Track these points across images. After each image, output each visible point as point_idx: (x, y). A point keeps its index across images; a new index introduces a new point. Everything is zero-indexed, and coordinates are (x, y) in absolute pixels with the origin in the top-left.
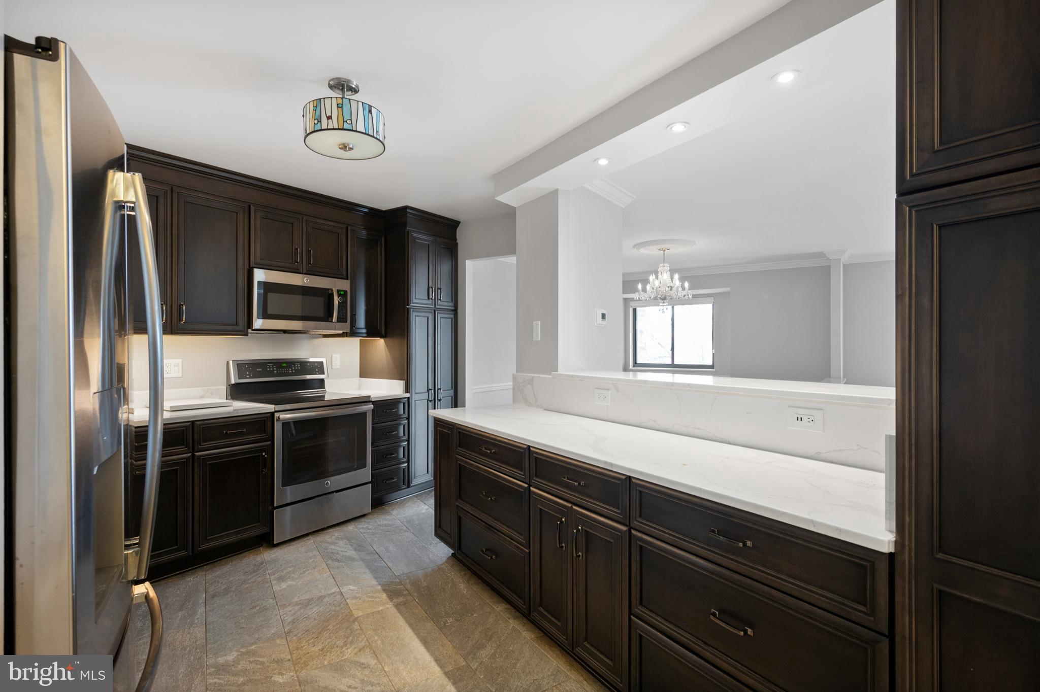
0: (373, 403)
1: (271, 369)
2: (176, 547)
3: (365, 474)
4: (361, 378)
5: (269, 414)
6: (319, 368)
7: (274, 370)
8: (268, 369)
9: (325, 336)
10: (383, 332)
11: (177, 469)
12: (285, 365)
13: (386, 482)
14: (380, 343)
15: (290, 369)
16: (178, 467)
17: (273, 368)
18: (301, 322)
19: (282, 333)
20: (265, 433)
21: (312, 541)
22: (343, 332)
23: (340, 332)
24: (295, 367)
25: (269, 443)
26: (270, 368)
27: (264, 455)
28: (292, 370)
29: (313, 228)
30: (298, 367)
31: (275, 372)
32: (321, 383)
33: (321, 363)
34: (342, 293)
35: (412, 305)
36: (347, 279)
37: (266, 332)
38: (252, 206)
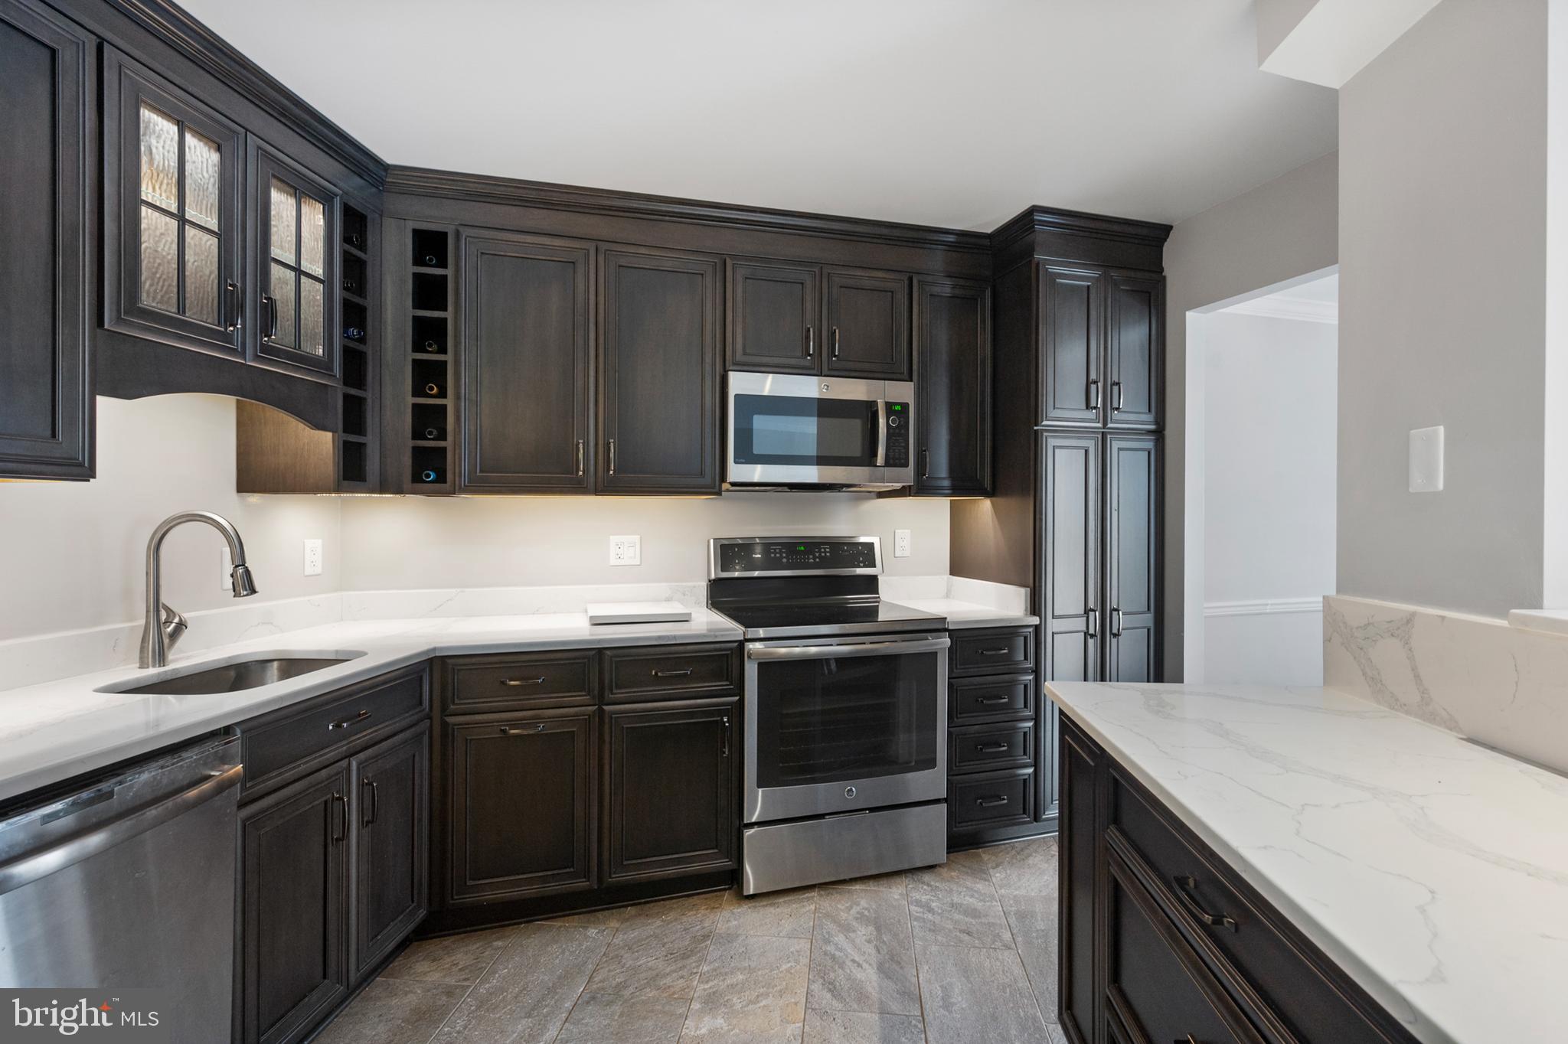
0: (952, 633)
1: (778, 555)
2: (572, 870)
3: (933, 781)
4: (951, 576)
5: (736, 644)
6: (866, 554)
7: (782, 557)
8: (773, 555)
9: (881, 495)
10: (988, 484)
11: (574, 731)
12: (802, 548)
13: (981, 804)
14: (984, 506)
15: (811, 556)
16: (575, 729)
17: (781, 553)
18: (816, 467)
19: (786, 489)
20: (727, 680)
21: (813, 907)
22: (903, 487)
23: (898, 486)
24: (820, 552)
25: (737, 698)
26: (775, 554)
27: (724, 723)
28: (814, 559)
29: (841, 287)
30: (825, 552)
31: (785, 560)
32: (870, 584)
33: (871, 545)
34: (898, 408)
35: (1045, 423)
36: (911, 381)
37: (757, 488)
38: (728, 260)
